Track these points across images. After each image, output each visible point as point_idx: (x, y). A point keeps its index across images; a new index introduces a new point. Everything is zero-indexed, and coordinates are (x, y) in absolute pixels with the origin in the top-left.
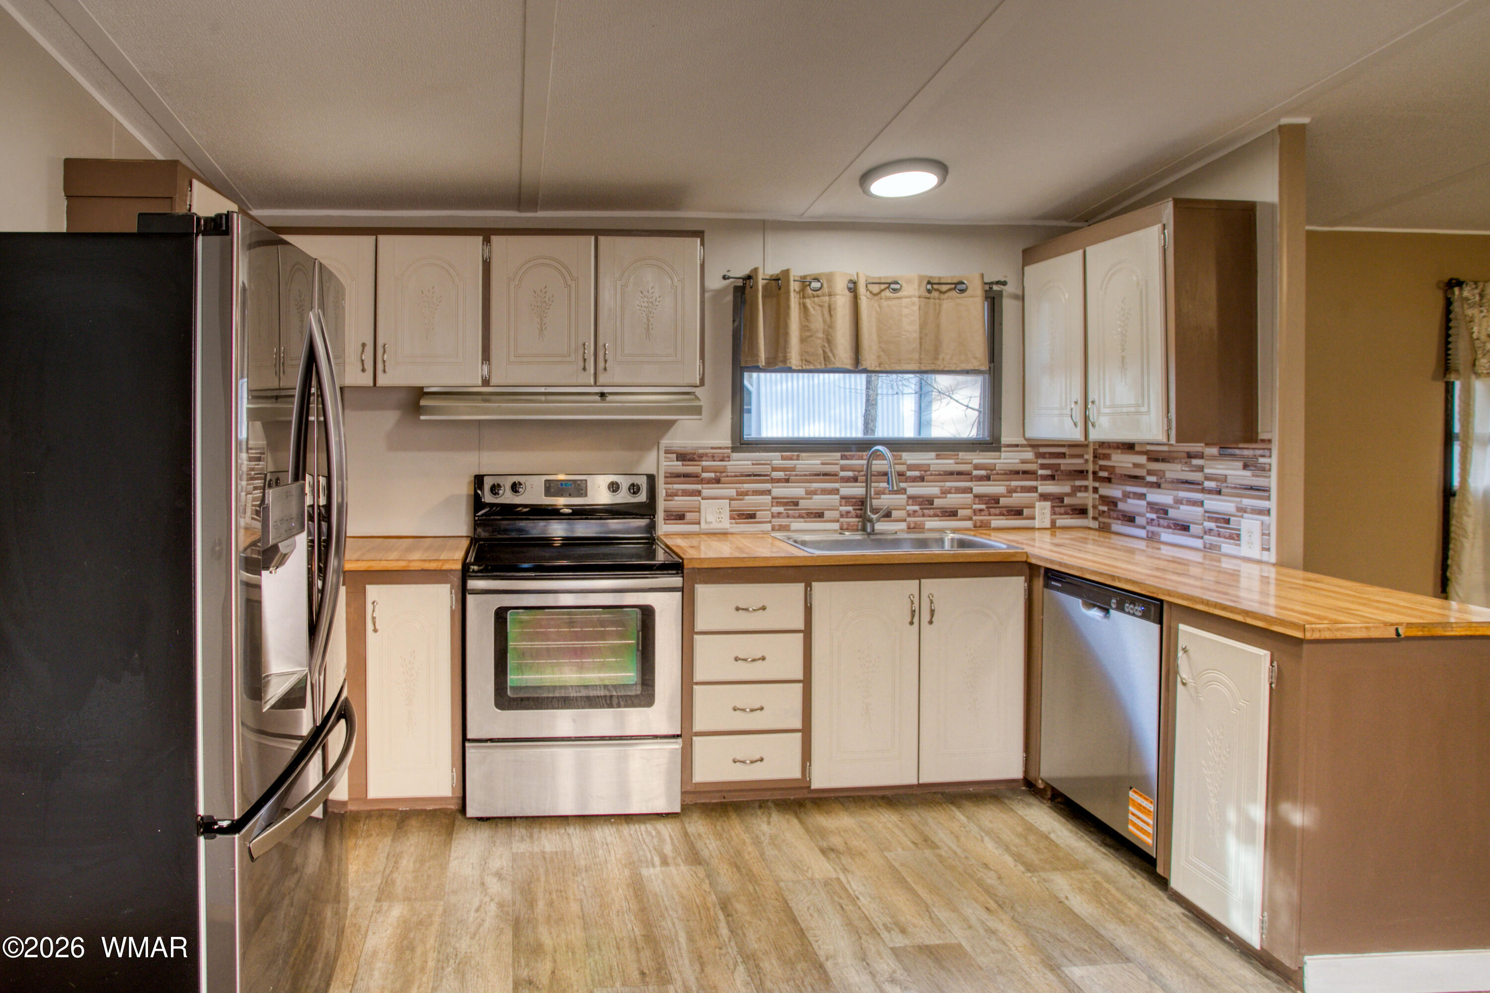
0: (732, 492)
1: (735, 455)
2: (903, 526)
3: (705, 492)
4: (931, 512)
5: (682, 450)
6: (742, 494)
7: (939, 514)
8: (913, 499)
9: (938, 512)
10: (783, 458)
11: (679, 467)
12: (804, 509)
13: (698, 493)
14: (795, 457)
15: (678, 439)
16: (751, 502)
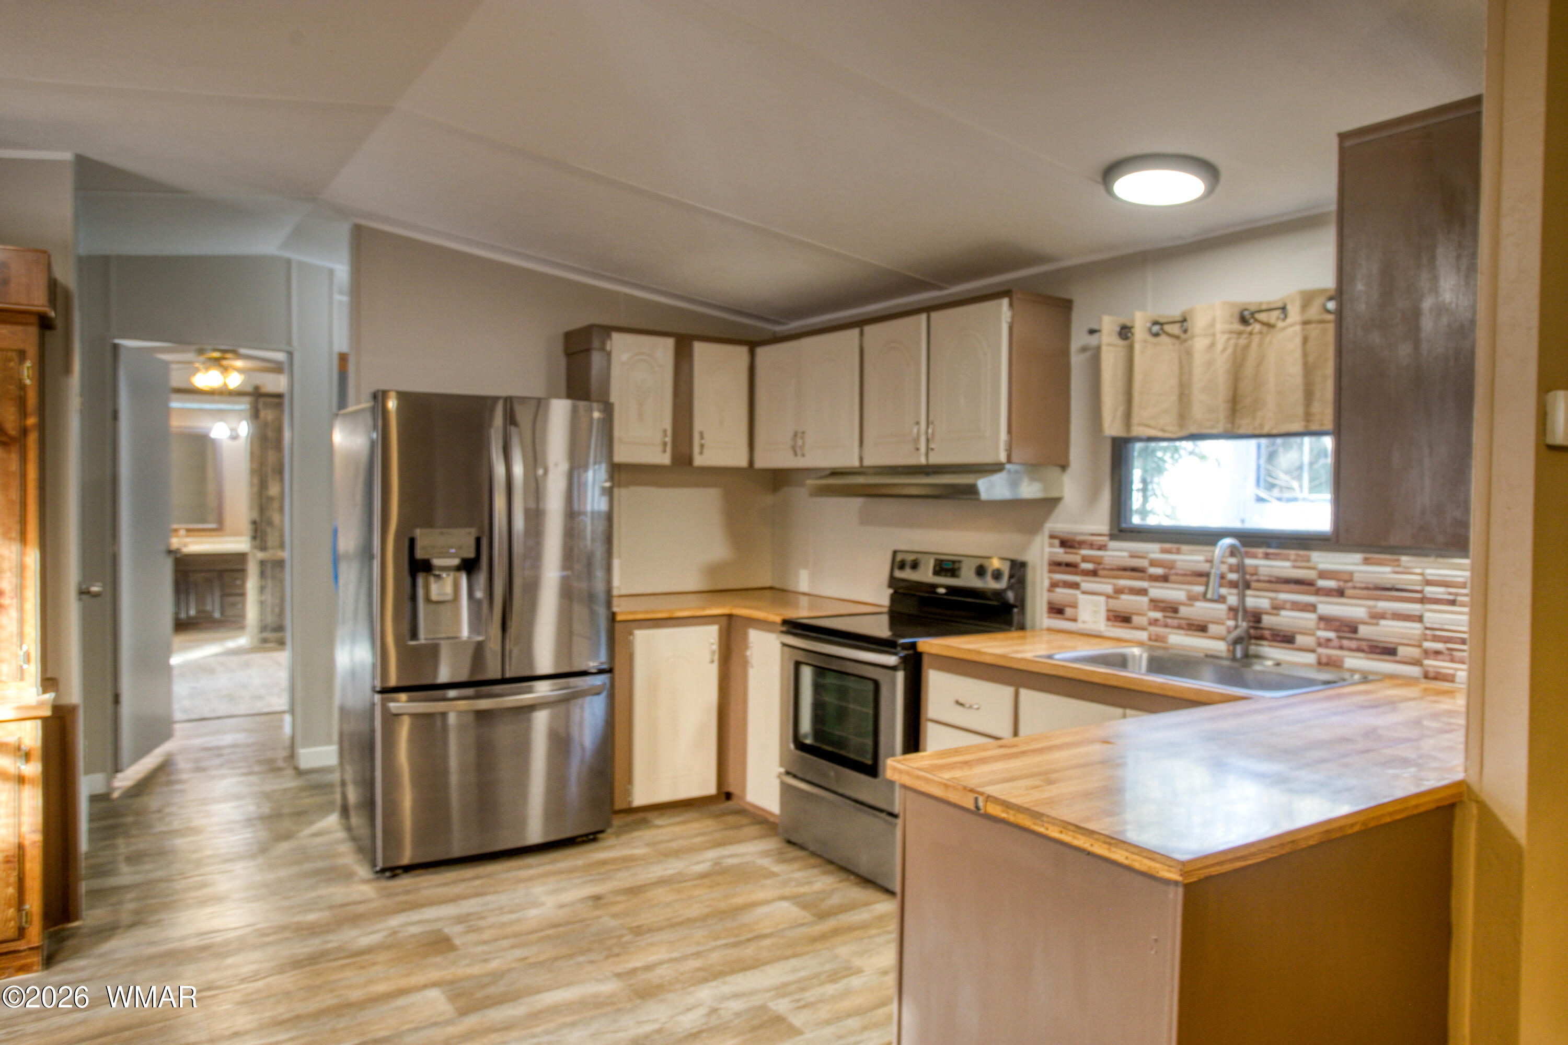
0: (1109, 589)
1: (1113, 544)
2: (1311, 658)
3: (1085, 586)
4: (1353, 644)
5: (1066, 536)
6: (1119, 591)
7: (1366, 648)
8: (1326, 621)
9: (1364, 645)
10: (1163, 551)
11: (1060, 554)
12: (1184, 619)
13: (1075, 586)
14: (1174, 550)
15: (1059, 523)
16: (1127, 602)
